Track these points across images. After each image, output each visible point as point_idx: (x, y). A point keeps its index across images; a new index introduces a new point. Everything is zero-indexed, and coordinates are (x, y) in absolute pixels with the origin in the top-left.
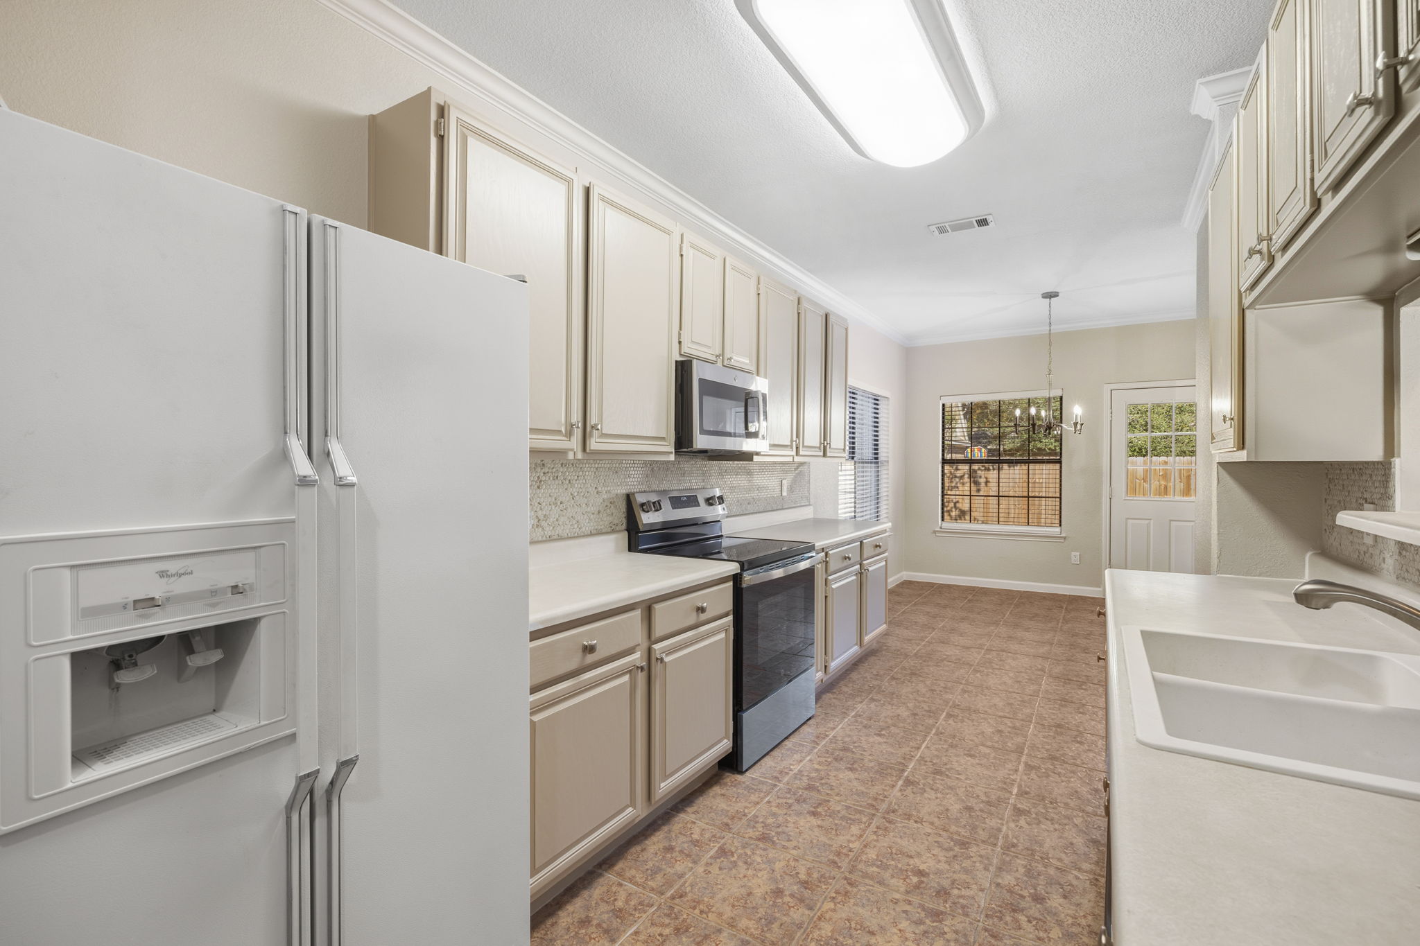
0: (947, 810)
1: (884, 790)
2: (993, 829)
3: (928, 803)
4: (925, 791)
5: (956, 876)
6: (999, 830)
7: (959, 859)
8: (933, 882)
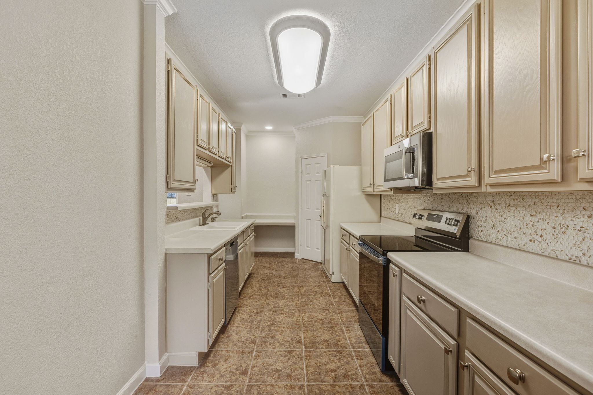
0: (280, 334)
1: (307, 335)
2: (263, 332)
3: (288, 335)
4: (291, 340)
5: (272, 315)
6: (261, 332)
7: (272, 320)
8: (278, 313)
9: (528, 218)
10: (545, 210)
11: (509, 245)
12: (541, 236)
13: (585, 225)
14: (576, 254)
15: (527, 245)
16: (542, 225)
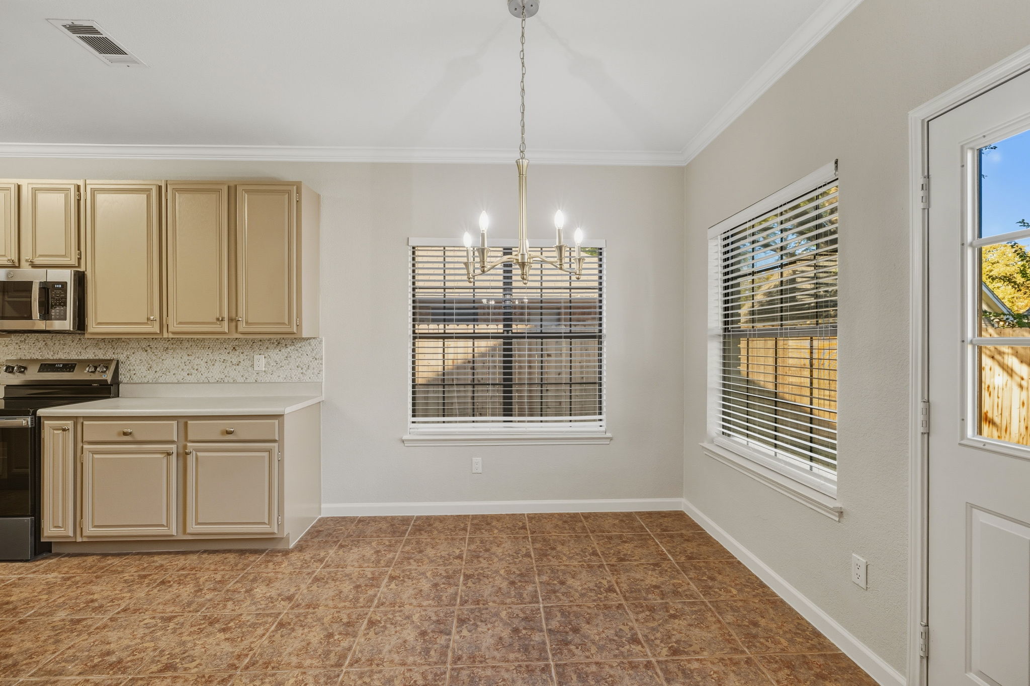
9: (186, 358)
10: (200, 351)
11: (168, 382)
12: (197, 370)
13: (226, 358)
14: (221, 377)
15: (185, 378)
16: (197, 361)
